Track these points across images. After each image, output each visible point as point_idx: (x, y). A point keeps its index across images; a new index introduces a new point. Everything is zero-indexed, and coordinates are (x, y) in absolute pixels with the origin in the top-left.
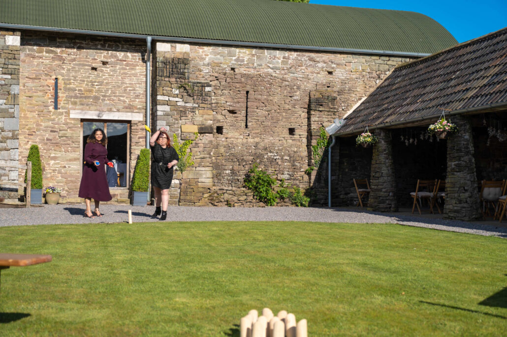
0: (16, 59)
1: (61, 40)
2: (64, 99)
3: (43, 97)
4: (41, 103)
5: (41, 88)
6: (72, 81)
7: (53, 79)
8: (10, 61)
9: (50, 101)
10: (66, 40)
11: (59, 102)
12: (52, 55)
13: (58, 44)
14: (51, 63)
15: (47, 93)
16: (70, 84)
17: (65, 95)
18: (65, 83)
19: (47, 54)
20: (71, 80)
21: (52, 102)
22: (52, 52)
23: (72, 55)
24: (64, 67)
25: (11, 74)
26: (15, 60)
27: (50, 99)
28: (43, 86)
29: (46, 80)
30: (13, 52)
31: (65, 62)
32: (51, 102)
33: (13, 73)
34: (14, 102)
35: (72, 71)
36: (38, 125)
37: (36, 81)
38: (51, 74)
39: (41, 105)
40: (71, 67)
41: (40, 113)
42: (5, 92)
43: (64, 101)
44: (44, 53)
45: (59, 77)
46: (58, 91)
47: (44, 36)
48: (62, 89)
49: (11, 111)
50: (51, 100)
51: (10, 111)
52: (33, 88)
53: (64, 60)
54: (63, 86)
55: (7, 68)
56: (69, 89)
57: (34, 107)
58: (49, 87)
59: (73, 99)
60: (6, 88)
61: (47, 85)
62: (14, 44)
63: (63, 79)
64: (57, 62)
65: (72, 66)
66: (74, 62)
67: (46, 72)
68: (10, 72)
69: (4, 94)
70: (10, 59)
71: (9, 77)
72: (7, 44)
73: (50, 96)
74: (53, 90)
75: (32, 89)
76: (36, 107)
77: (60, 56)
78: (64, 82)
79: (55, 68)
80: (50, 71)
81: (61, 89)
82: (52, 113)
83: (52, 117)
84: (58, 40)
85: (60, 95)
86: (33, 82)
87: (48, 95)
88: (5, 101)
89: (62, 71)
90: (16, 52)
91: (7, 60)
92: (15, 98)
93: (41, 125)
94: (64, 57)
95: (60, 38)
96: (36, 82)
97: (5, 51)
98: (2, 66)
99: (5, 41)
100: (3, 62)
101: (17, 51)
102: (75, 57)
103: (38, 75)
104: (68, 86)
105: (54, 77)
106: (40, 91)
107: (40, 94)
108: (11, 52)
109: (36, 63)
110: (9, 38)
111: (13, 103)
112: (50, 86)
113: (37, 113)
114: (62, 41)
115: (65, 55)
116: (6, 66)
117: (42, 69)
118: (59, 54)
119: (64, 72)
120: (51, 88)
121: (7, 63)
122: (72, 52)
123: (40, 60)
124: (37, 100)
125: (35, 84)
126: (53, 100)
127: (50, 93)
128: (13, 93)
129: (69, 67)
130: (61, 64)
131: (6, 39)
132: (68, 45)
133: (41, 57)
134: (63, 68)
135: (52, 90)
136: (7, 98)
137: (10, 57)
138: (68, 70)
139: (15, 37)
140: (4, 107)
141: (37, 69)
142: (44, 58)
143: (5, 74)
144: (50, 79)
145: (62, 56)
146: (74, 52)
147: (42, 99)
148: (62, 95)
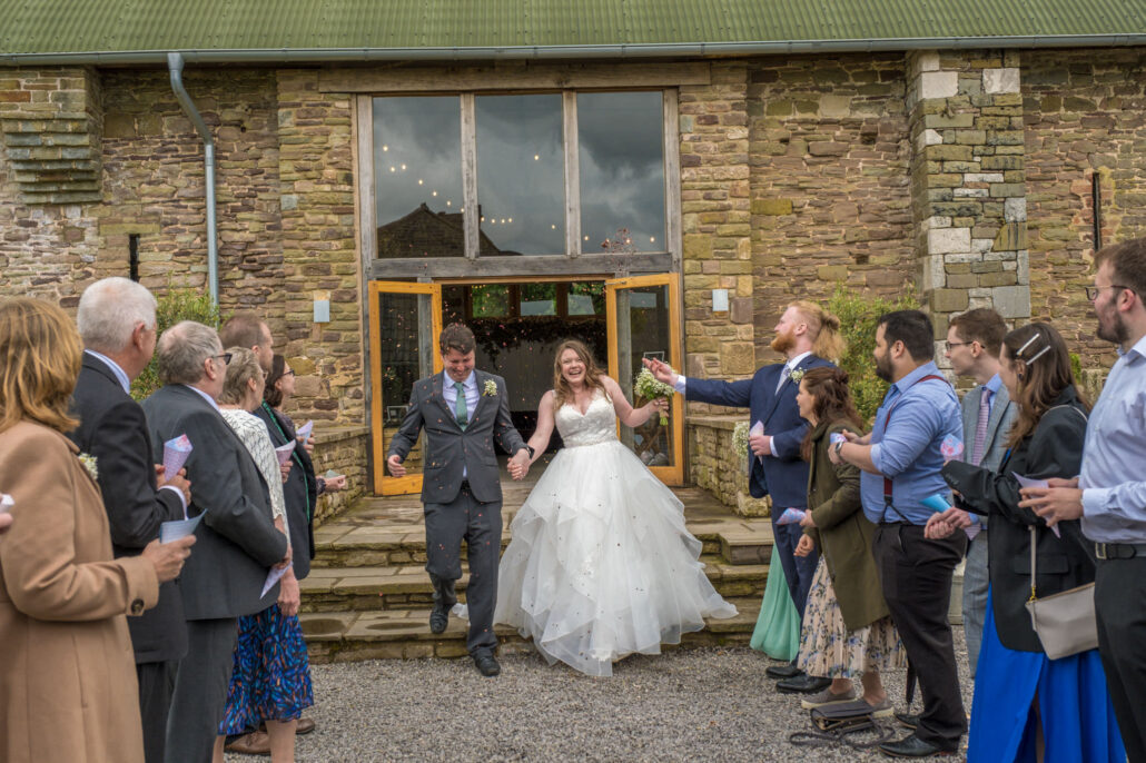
0: (1015, 129)
1: (1103, 72)
2: (1118, 227)
3: (1065, 225)
4: (1057, 242)
5: (1059, 204)
6: (1136, 178)
7: (1087, 177)
8: (1001, 135)
9: (1082, 235)
10: (1115, 71)
11: (1105, 236)
12: (1081, 114)
13: (1096, 82)
14: (1082, 136)
15: (1072, 215)
16: (1132, 185)
17: (1119, 217)
18: (1119, 186)
19: (1069, 113)
20: (1132, 175)
21: (1088, 237)
22: (1081, 104)
23: (1134, 108)
24: (1115, 142)
25: (1004, 170)
26: (1012, 133)
27: (1081, 229)
28: (1062, 198)
29: (1070, 181)
30: (1007, 112)
31: (1116, 128)
32: (1085, 237)
33: (1009, 166)
34: (1016, 243)
35: (1136, 151)
36: (1055, 300)
37: (1045, 185)
38: (1082, 164)
39: (1059, 248)
40: (1132, 142)
41: (1057, 269)
42: (993, 220)
43: (1117, 233)
44: (1062, 110)
45: (1104, 170)
46: (1103, 207)
47: (1059, 64)
48: (1113, 201)
49: (1009, 266)
50: (1084, 234)
51: (1005, 268)
52: (1038, 204)
53: (1114, 123)
54: (1114, 192)
55: (994, 154)
56: (1131, 201)
57: (1043, 256)
58: (1078, 198)
59: (1140, 227)
60: (991, 208)
61: (1073, 194)
62: (1006, 90)
63: (1112, 176)
64: (1095, 132)
65: (1135, 136)
66: (1140, 128)
67: (1068, 160)
68: (1002, 165)
69: (990, 225)
70: (1001, 130)
71: (998, 177)
72: (988, 92)
73: (1082, 223)
74: (1088, 205)
75: (1036, 208)
76: (1047, 254)
77: (1103, 113)
78: (1117, 183)
79: (1090, 146)
80: (1078, 156)
81: (1109, 203)
82: (1089, 268)
83: (1090, 278)
84: (1095, 72)
85: (1107, 217)
86: (1037, 189)
87: (1077, 221)
88: (991, 242)
89: (1109, 154)
90: (1012, 112)
91: (992, 133)
92: (1016, 234)
93: (1063, 300)
94: (1113, 117)
95: (1099, 67)
96: (1043, 187)
97: (984, 110)
98: (982, 151)
99: (982, 85)
100: (983, 140)
101: (1015, 107)
102: (1141, 112)
103: (1049, 169)
104: (1127, 192)
105: (1089, 171)
106: (1056, 211)
107: (1056, 218)
108: (1001, 112)
109: (1042, 138)
110: (992, 77)
111: (1012, 247)
112: (1080, 195)
113: (1050, 269)
114: (1104, 76)
115: (1115, 110)
116: (991, 151)
117: (1059, 152)
118: (1099, 110)
119: (1115, 155)
120: (1084, 201)
121: (992, 140)
122: (1132, 101)
123: (1052, 129)
124: (1048, 236)
125: (1042, 194)
126: (1090, 233)
127: (1082, 215)
128: (1012, 219)
129: (1126, 142)
130: (1107, 137)
131: (985, 78)
132: (1121, 83)
133: (1054, 123)
134: (1113, 147)
135: (1085, 207)
136: (999, 234)
137: (998, 126)
138: (1126, 149)
139: (1008, 71)
140: (990, 257)
141: (1046, 152)
142: (1061, 122)
143: (990, 170)
144: (1080, 178)
145: (1109, 114)
146: (1138, 101)
147: (1062, 232)
148: (1112, 217)
